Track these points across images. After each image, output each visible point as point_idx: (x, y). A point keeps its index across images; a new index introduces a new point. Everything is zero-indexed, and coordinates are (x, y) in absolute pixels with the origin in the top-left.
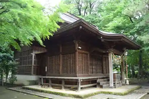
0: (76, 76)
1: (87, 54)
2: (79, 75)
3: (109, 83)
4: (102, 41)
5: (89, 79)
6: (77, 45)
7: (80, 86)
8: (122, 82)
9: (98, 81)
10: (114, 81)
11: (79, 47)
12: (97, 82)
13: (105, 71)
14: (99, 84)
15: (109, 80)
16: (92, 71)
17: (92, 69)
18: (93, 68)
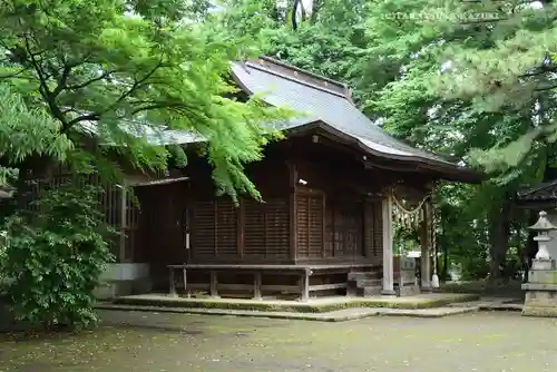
0: (293, 263)
1: (319, 198)
2: (300, 258)
3: (380, 284)
4: (366, 167)
5: (329, 269)
6: (296, 174)
7: (309, 288)
8: (420, 283)
9: (351, 275)
10: (396, 277)
11: (301, 181)
12: (350, 279)
13: (370, 249)
14: (353, 284)
15: (380, 276)
16: (331, 248)
17: (334, 241)
18: (337, 238)
